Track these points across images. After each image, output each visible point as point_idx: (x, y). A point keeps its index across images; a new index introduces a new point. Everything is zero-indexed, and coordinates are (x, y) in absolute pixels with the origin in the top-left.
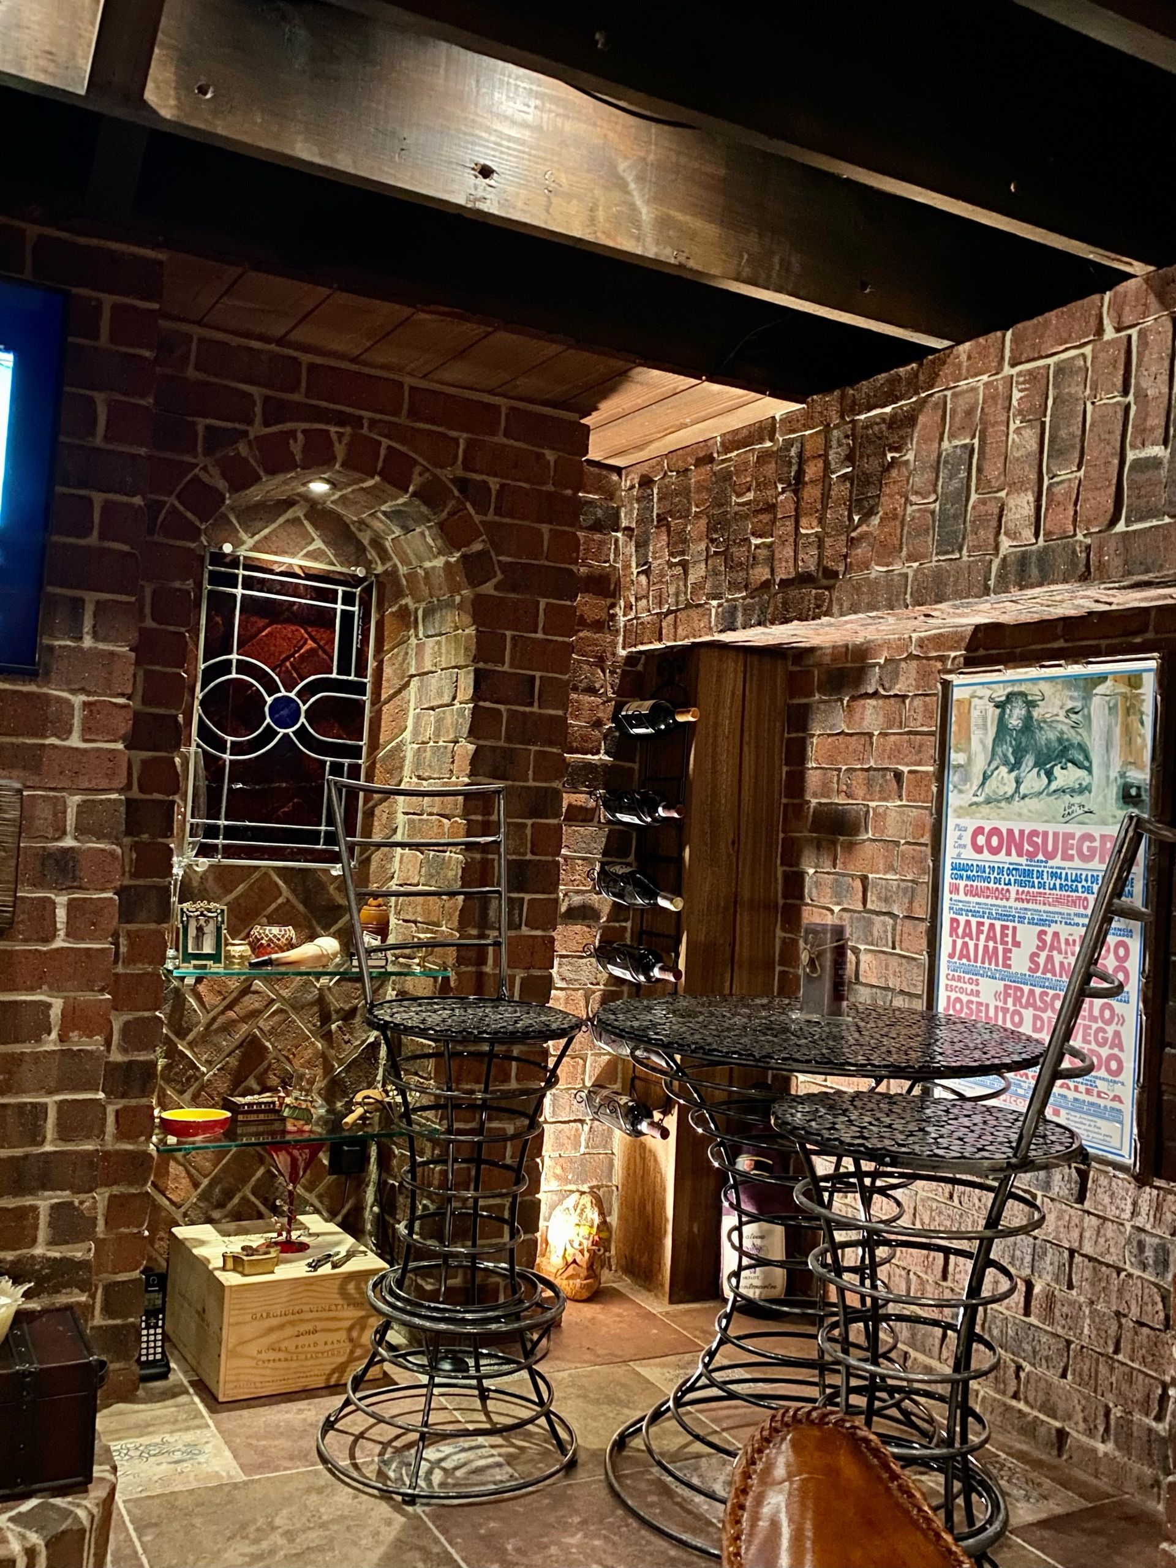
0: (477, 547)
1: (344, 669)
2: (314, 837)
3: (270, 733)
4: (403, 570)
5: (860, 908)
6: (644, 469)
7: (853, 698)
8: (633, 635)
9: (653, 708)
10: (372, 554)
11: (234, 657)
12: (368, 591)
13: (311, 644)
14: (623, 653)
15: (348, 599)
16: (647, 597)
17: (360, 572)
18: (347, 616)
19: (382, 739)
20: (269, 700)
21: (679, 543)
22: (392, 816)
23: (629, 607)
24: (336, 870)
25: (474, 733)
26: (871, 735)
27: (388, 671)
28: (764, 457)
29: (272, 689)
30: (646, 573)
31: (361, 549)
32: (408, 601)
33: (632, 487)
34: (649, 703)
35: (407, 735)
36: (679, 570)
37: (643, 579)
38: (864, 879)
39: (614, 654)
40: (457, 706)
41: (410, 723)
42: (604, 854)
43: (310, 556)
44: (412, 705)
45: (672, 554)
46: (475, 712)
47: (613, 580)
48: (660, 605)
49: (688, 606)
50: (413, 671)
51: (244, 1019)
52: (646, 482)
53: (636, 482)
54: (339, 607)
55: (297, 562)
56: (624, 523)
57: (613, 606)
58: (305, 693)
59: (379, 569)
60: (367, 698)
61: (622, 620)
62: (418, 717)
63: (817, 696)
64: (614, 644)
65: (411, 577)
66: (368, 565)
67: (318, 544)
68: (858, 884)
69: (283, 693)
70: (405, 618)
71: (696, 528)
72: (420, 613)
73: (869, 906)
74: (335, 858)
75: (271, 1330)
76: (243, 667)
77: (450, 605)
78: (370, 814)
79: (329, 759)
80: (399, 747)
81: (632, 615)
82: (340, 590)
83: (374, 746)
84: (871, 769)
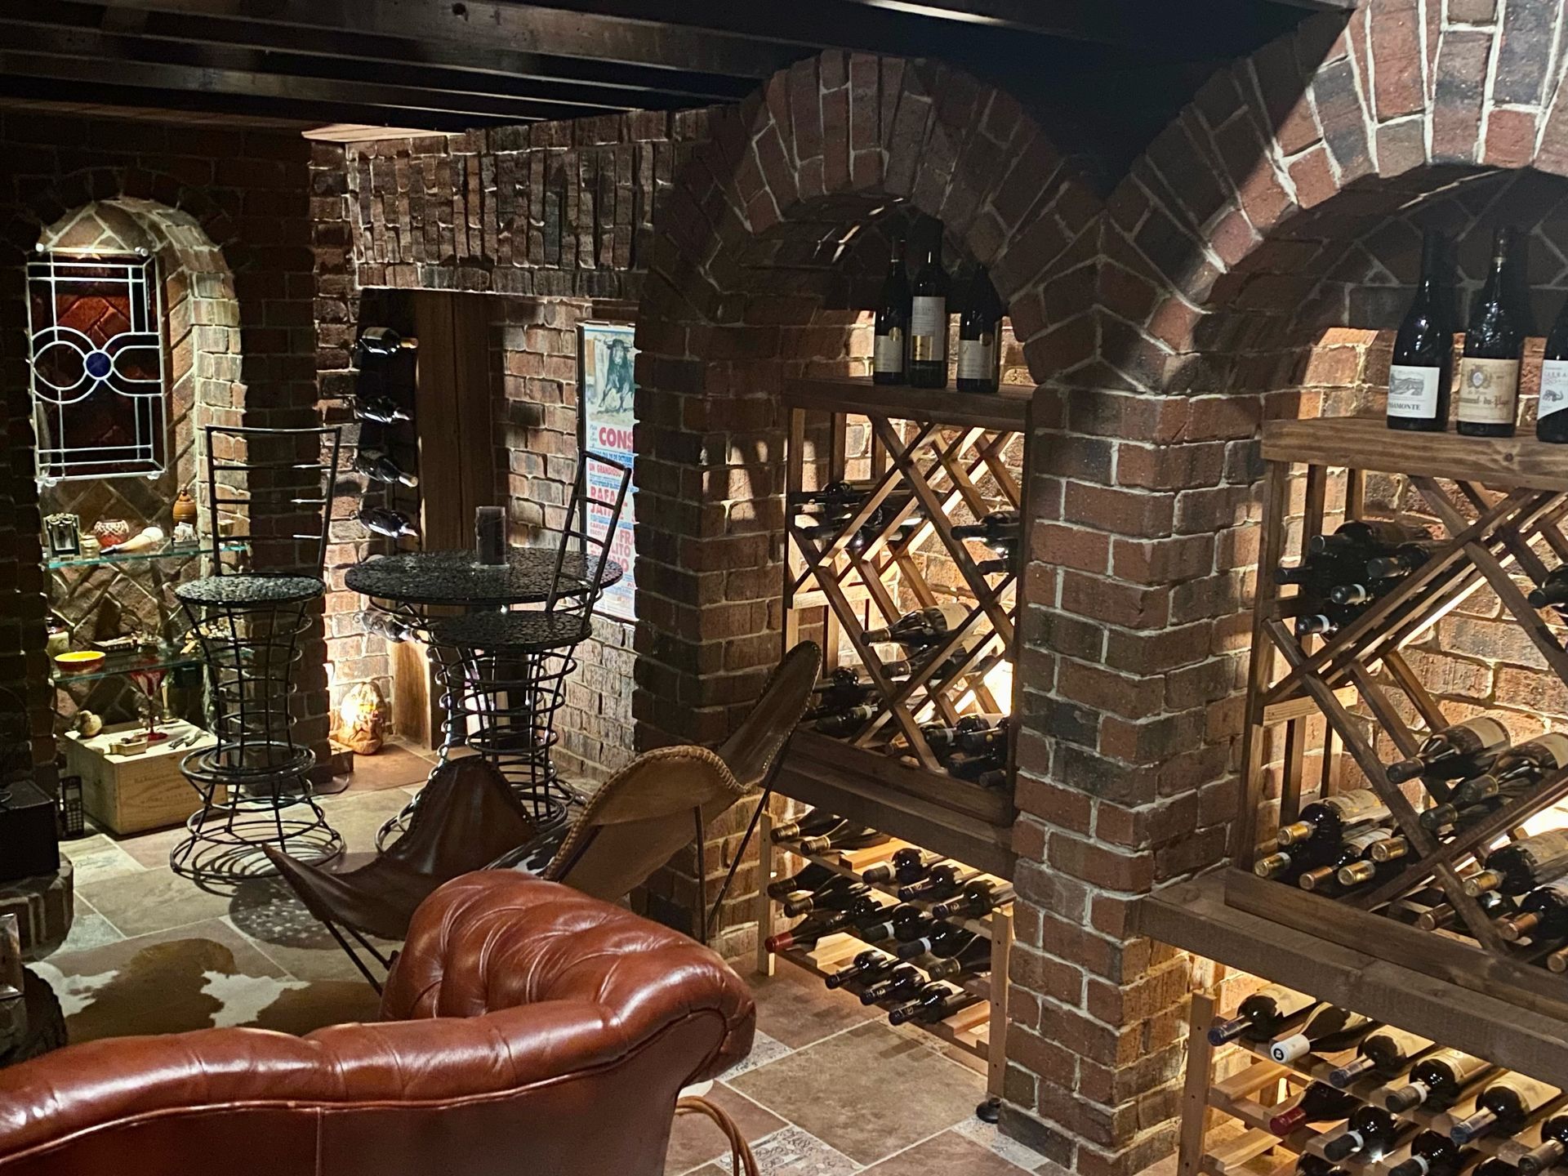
0: (234, 240)
1: (140, 327)
2: (132, 454)
3: (89, 382)
4: (177, 246)
5: (543, 477)
6: (362, 147)
7: (530, 327)
8: (366, 275)
9: (385, 336)
10: (151, 236)
11: (55, 328)
12: (152, 265)
13: (111, 310)
14: (360, 288)
15: (137, 274)
16: (373, 249)
17: (143, 252)
18: (138, 288)
19: (175, 375)
20: (86, 357)
21: (391, 213)
22: (189, 432)
23: (360, 254)
24: (153, 475)
25: (245, 378)
26: (542, 355)
27: (173, 323)
28: (442, 164)
29: (87, 349)
30: (371, 230)
31: (143, 233)
32: (184, 268)
33: (354, 160)
34: (382, 330)
35: (194, 370)
36: (392, 234)
37: (368, 234)
38: (545, 458)
39: (353, 290)
40: (230, 355)
41: (195, 361)
42: (360, 442)
43: (107, 243)
44: (195, 347)
45: (387, 220)
46: (244, 361)
47: (346, 231)
48: (383, 258)
49: (402, 263)
50: (193, 321)
51: (97, 587)
52: (363, 158)
53: (357, 156)
54: (131, 281)
55: (94, 250)
56: (351, 187)
57: (348, 252)
58: (112, 350)
59: (158, 247)
60: (160, 347)
61: (356, 263)
62: (201, 357)
63: (507, 322)
64: (352, 282)
65: (184, 252)
66: (149, 245)
67: (108, 233)
68: (540, 460)
69: (96, 350)
70: (183, 282)
71: (403, 205)
72: (194, 278)
73: (549, 475)
74: (151, 467)
75: (148, 789)
76: (63, 335)
77: (217, 279)
78: (172, 434)
79: (136, 396)
80: (189, 380)
81: (363, 260)
82: (130, 267)
83: (170, 381)
84: (544, 380)
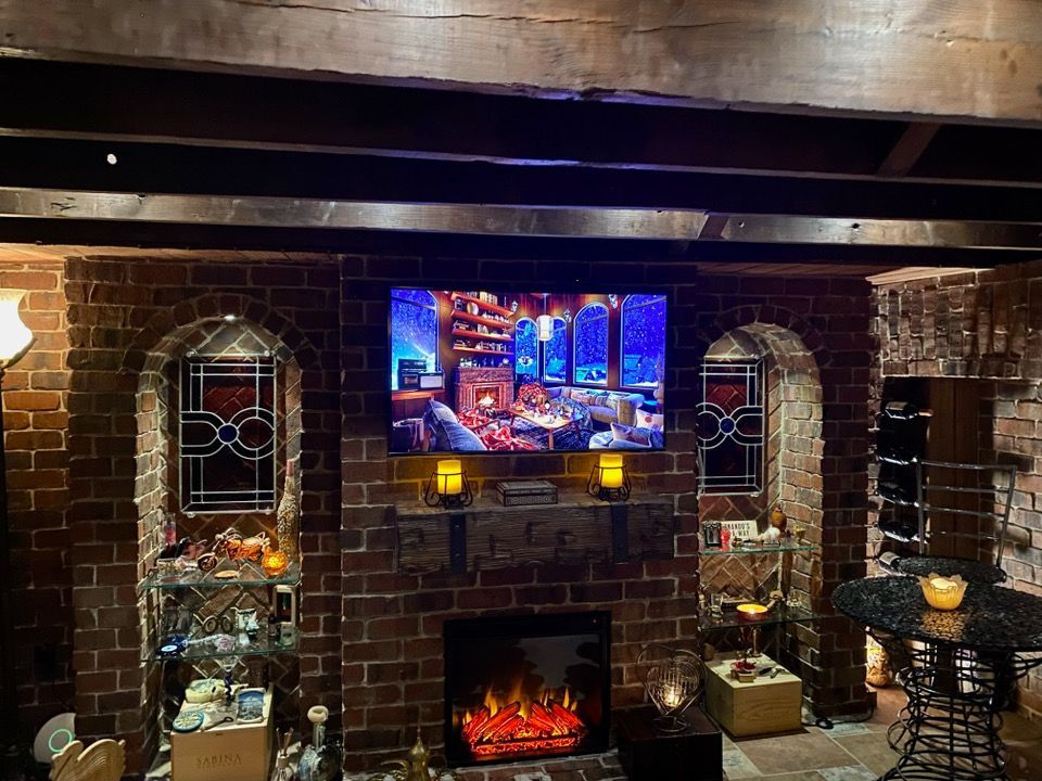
0: (821, 348)
1: (752, 403)
2: (743, 481)
3: (721, 436)
4: (776, 353)
5: (1031, 509)
6: (893, 287)
7: (1021, 401)
8: (889, 367)
9: (905, 407)
10: (761, 347)
11: (704, 403)
12: (760, 365)
13: (736, 392)
14: (884, 376)
15: (752, 370)
16: (898, 351)
17: (756, 357)
18: (752, 378)
19: (770, 432)
20: (720, 421)
21: (917, 327)
22: (776, 468)
23: (886, 354)
24: (755, 494)
25: (823, 436)
26: (1034, 421)
27: (771, 400)
28: (968, 291)
29: (721, 416)
30: (897, 339)
31: (756, 345)
32: (779, 367)
33: (885, 295)
34: (904, 404)
35: (781, 429)
36: (918, 341)
37: (895, 342)
38: (1033, 495)
39: (879, 377)
40: (812, 421)
41: (782, 423)
42: (880, 476)
43: (735, 352)
44: (783, 415)
45: (912, 332)
46: (824, 426)
47: (876, 341)
48: (906, 355)
49: (924, 359)
50: (782, 399)
51: (719, 563)
52: (893, 293)
53: (887, 293)
54: (748, 374)
55: (727, 356)
56: (881, 312)
57: (877, 354)
58: (735, 417)
59: (764, 353)
60: (763, 415)
61: (882, 360)
62: (787, 422)
63: (998, 397)
64: (879, 373)
65: (781, 357)
66: (759, 353)
67: (736, 346)
68: (1029, 497)
69: (726, 417)
70: (778, 374)
71: (927, 321)
72: (786, 372)
73: (1037, 508)
74: (753, 489)
75: (753, 707)
76: (708, 408)
77: (805, 372)
78: (767, 468)
79: (748, 445)
80: (778, 435)
81: (888, 358)
82: (748, 366)
83: (767, 435)
84: (1034, 439)
